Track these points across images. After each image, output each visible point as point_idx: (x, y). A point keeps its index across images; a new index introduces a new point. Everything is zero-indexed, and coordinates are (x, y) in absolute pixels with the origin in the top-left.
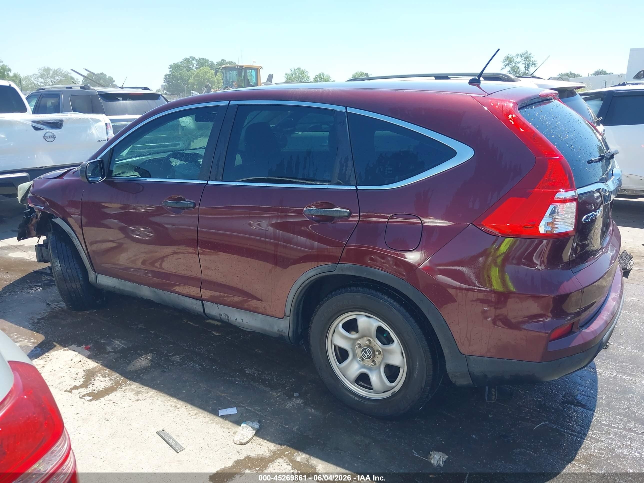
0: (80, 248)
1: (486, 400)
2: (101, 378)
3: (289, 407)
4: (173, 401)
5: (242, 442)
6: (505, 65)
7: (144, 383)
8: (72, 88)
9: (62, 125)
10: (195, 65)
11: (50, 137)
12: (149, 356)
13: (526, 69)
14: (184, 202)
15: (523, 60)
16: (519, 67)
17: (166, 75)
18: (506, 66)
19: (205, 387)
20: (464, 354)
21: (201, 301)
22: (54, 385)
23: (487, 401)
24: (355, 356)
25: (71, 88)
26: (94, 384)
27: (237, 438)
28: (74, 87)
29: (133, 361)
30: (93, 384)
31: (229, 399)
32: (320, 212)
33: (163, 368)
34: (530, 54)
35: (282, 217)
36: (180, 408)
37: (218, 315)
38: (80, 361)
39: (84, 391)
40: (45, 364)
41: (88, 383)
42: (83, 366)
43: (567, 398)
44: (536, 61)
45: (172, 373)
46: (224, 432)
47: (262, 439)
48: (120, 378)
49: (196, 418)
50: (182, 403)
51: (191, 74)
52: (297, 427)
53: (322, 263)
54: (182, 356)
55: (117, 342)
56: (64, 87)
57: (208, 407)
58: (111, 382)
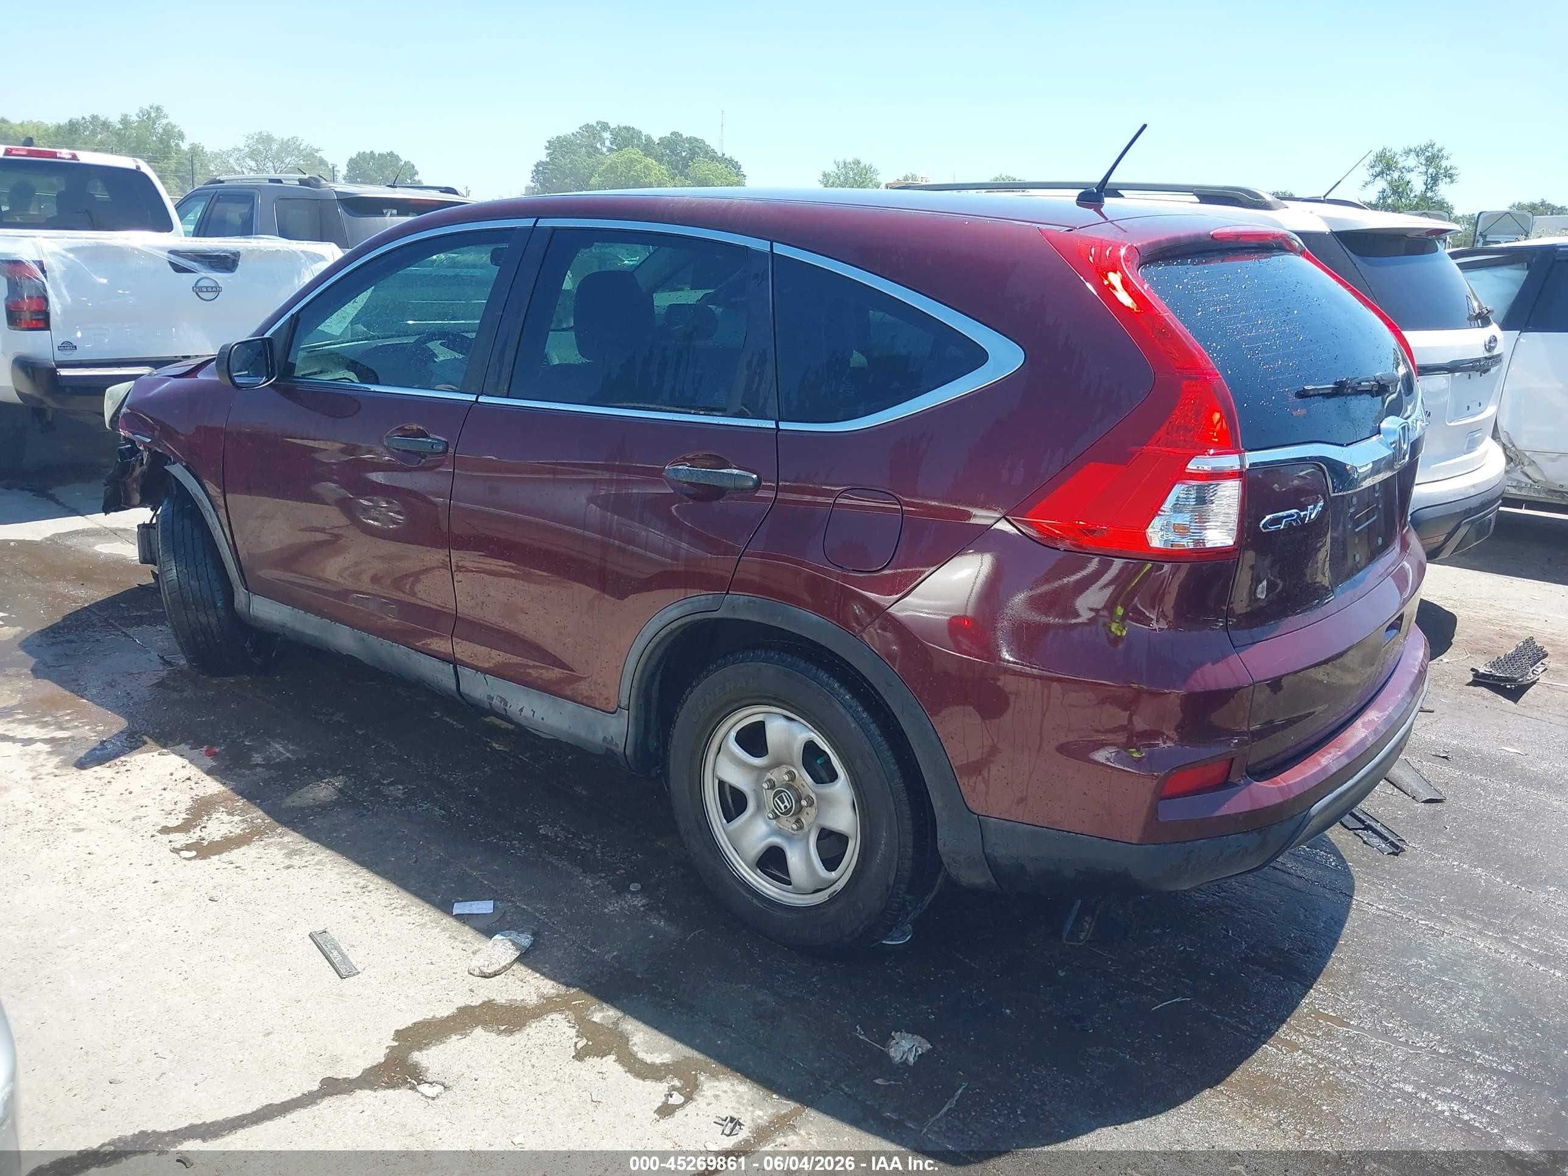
0: (218, 534)
1: (1064, 938)
2: (225, 818)
3: (612, 911)
4: (364, 876)
5: (485, 970)
6: (1375, 174)
7: (312, 835)
8: (282, 182)
9: (237, 265)
10: (608, 143)
11: (208, 289)
12: (338, 782)
13: (1429, 187)
14: (424, 440)
15: (1421, 164)
16: (1409, 182)
17: (538, 163)
18: (1376, 176)
19: (439, 855)
20: (975, 812)
21: (451, 665)
22: (122, 822)
23: (1065, 942)
24: (760, 807)
25: (280, 181)
26: (205, 827)
27: (478, 962)
28: (288, 180)
29: (300, 789)
30: (203, 827)
31: (486, 882)
32: (695, 475)
33: (361, 807)
34: (1440, 151)
35: (619, 482)
36: (373, 892)
37: (486, 699)
38: (189, 779)
39: (180, 839)
40: (113, 778)
41: (194, 824)
42: (191, 789)
43: (1257, 952)
44: (1456, 168)
45: (378, 819)
46: (453, 948)
47: (530, 971)
48: (263, 820)
49: (401, 915)
50: (380, 882)
51: (598, 164)
52: (615, 953)
53: (695, 592)
54: (410, 787)
55: (277, 746)
56: (265, 179)
57: (434, 895)
58: (242, 827)
